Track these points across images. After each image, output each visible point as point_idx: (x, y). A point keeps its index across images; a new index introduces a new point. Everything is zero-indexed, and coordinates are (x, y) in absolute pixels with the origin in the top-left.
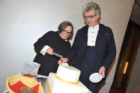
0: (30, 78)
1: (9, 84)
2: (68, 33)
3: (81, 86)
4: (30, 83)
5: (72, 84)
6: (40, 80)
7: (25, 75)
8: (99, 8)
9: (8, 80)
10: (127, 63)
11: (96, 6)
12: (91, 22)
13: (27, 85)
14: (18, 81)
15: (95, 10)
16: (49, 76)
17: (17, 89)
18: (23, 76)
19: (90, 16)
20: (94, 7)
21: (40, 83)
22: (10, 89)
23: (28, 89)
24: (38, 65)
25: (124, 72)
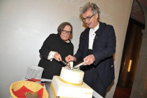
0: (34, 83)
1: (13, 90)
2: (68, 32)
3: (85, 87)
4: (34, 87)
5: (76, 86)
6: (44, 84)
7: (29, 80)
8: (97, 7)
9: (11, 86)
10: (131, 61)
11: (93, 6)
12: (90, 23)
13: (32, 90)
14: (22, 86)
15: (92, 10)
16: (53, 79)
17: (22, 94)
18: (27, 80)
19: (88, 17)
20: (91, 7)
21: (44, 87)
22: (14, 95)
23: (33, 94)
24: (41, 69)
25: (129, 70)
